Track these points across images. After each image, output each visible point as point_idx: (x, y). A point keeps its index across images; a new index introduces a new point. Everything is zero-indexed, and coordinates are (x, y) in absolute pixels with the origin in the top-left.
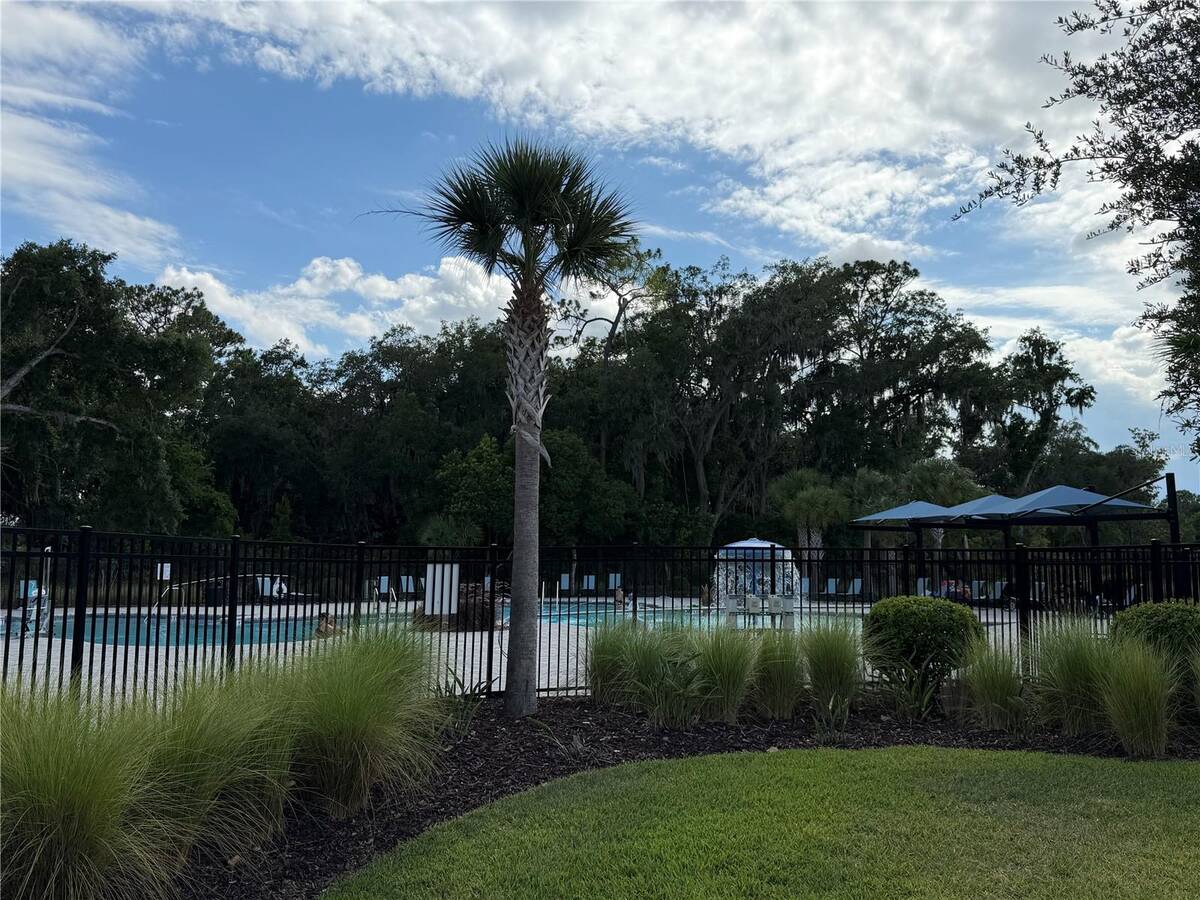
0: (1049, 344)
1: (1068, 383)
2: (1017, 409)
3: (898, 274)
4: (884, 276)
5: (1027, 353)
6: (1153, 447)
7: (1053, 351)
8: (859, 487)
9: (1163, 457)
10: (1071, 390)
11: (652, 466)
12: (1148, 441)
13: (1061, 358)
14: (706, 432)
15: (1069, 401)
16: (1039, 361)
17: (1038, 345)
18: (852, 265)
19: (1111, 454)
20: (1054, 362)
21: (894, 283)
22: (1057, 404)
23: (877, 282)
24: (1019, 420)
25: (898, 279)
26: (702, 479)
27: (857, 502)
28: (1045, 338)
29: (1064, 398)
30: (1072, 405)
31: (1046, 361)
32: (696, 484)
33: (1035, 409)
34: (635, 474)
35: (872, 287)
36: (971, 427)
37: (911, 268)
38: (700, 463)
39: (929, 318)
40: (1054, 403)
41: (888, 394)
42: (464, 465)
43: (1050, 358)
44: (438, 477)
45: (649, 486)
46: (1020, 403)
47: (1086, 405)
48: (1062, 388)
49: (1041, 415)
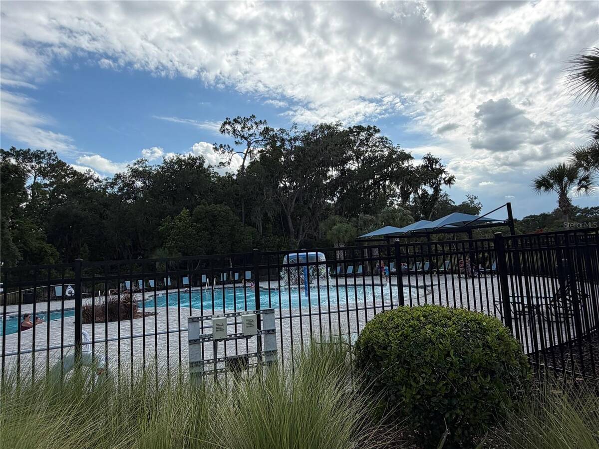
0: (435, 159)
1: (444, 176)
2: (424, 187)
3: (372, 131)
4: (365, 132)
5: (426, 163)
6: (476, 202)
7: (437, 162)
8: (361, 222)
9: (480, 206)
10: (445, 178)
11: (266, 219)
12: (474, 200)
13: (440, 165)
14: (291, 202)
15: (445, 182)
16: (431, 167)
17: (431, 160)
18: (352, 128)
19: (460, 205)
20: (438, 167)
21: (371, 135)
22: (440, 184)
23: (363, 135)
24: (425, 192)
25: (372, 134)
26: (290, 224)
27: (360, 229)
28: (433, 157)
29: (443, 182)
30: (446, 184)
31: (434, 166)
32: (288, 226)
33: (431, 186)
34: (257, 224)
35: (361, 138)
36: (405, 195)
37: (377, 129)
38: (289, 217)
39: (386, 149)
40: (439, 184)
41: (371, 181)
42: (173, 223)
43: (435, 165)
44: (160, 230)
45: (264, 228)
46: (425, 184)
47: (452, 184)
48: (441, 178)
49: (434, 189)
